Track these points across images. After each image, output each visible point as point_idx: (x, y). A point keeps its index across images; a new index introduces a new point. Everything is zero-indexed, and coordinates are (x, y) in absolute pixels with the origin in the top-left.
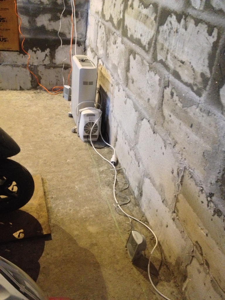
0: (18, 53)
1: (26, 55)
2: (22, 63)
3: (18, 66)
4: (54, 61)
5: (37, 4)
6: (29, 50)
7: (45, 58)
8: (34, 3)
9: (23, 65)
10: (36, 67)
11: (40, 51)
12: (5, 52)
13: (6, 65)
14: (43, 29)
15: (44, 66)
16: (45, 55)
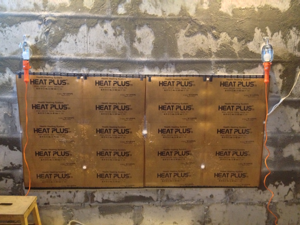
0: (257, 189)
1: (265, 191)
2: (259, 201)
3: (253, 204)
4: (298, 196)
5: (287, 133)
6: (270, 185)
7: (288, 193)
8: (285, 132)
9: (260, 202)
10: (275, 204)
11: (283, 185)
12: (241, 189)
13: (240, 203)
14: (290, 160)
15: (285, 203)
16: (288, 189)
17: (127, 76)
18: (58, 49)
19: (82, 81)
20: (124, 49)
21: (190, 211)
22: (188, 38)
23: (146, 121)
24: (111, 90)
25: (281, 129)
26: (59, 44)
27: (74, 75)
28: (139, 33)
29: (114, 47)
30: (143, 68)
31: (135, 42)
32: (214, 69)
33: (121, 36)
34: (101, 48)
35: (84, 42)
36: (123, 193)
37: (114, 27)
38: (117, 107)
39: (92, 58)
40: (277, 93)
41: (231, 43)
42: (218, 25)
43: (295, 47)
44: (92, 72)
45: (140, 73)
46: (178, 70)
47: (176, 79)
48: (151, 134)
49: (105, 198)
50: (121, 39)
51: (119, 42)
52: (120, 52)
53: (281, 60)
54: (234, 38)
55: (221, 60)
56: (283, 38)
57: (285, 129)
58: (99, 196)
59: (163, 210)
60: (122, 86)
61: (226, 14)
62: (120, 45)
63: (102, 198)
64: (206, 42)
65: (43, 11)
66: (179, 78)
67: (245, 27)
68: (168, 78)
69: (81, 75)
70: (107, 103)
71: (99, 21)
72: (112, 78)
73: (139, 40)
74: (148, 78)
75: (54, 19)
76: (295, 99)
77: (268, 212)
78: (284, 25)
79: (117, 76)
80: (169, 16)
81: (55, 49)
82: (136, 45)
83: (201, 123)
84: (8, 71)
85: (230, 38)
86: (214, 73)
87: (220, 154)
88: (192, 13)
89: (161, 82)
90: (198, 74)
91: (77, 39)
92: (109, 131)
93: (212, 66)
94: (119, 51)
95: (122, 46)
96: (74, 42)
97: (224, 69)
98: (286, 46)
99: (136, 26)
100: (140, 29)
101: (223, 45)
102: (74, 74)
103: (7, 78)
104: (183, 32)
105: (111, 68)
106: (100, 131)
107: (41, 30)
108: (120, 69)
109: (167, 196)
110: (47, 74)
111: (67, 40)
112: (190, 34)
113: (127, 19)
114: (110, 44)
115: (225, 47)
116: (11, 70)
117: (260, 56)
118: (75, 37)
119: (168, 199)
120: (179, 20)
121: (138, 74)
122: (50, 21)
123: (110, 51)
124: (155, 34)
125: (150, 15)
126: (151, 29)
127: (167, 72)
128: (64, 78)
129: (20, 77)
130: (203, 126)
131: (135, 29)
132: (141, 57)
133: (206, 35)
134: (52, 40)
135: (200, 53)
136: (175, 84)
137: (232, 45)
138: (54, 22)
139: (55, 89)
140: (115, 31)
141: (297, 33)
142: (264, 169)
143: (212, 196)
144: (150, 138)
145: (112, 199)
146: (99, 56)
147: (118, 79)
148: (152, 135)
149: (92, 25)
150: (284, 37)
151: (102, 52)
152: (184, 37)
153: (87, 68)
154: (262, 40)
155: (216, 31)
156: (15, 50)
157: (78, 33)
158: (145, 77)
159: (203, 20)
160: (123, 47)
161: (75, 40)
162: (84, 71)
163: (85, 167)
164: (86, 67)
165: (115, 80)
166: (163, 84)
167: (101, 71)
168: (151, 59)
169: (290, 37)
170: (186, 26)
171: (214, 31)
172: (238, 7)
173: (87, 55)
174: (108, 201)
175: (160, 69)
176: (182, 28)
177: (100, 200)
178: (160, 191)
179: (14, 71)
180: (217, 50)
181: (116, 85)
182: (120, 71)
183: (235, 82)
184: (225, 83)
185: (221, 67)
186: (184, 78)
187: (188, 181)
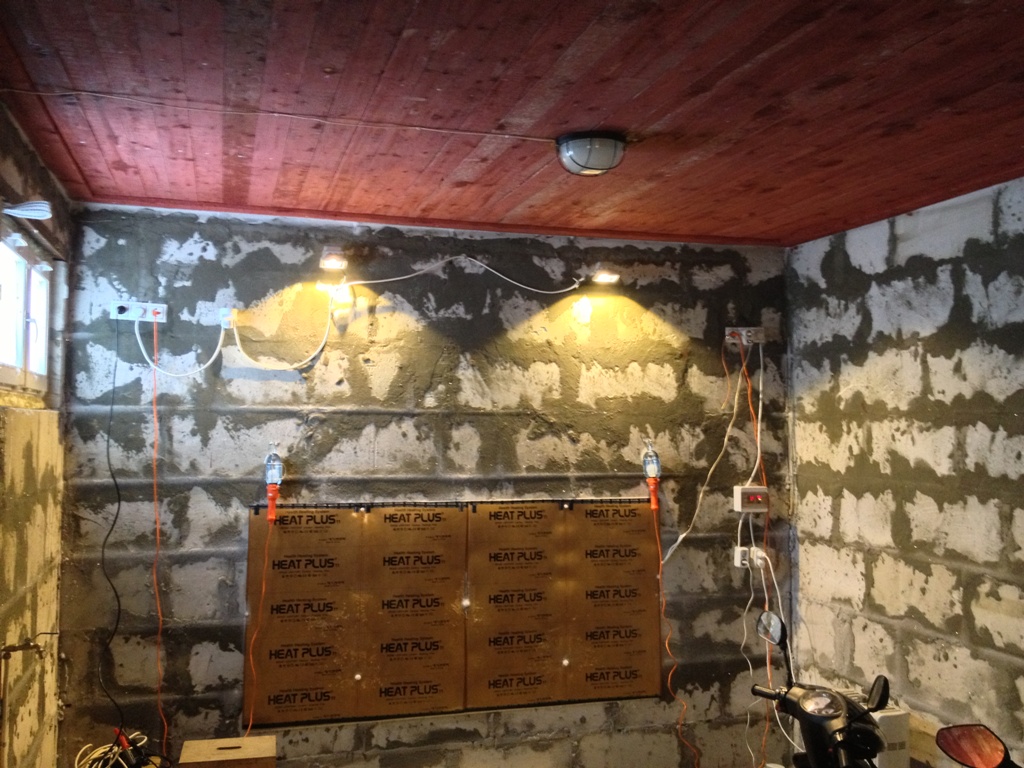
0: (657, 699)
1: (672, 704)
2: (664, 723)
3: (654, 731)
4: (727, 709)
5: (696, 593)
6: (679, 691)
7: (710, 705)
8: (691, 592)
9: (665, 726)
10: (691, 727)
11: (701, 690)
12: (632, 702)
13: (632, 731)
14: (706, 641)
15: (707, 725)
16: (709, 699)
17: (436, 505)
18: (326, 463)
19: (363, 516)
20: (433, 460)
21: (547, 753)
22: (532, 442)
23: (469, 583)
24: (409, 529)
25: (686, 587)
26: (328, 456)
27: (350, 506)
28: (456, 435)
29: (416, 457)
30: (462, 490)
31: (450, 449)
32: (574, 490)
33: (428, 441)
34: (396, 460)
35: (369, 451)
36: (427, 724)
37: (417, 427)
38: (420, 559)
39: (380, 476)
40: (672, 526)
41: (597, 449)
42: (576, 423)
43: (691, 454)
44: (379, 500)
45: (458, 498)
46: (519, 493)
47: (516, 508)
48: (477, 605)
49: (392, 739)
50: (429, 444)
51: (424, 450)
52: (425, 466)
53: (673, 473)
54: (600, 441)
55: (585, 476)
56: (672, 440)
57: (691, 586)
58: (381, 734)
59: (498, 754)
60: (429, 523)
61: (587, 407)
62: (427, 455)
63: (387, 739)
64: (560, 448)
65: (305, 403)
66: (520, 505)
67: (616, 424)
68: (504, 506)
69: (361, 505)
70: (403, 553)
71: (395, 419)
72: (412, 508)
73: (457, 446)
74: (470, 507)
75: (323, 416)
76: (701, 535)
77: (681, 745)
78: (671, 421)
79: (420, 505)
80: (503, 409)
81: (321, 464)
82: (452, 453)
83: (559, 582)
84: (235, 503)
85: (594, 442)
86: (574, 496)
87: (592, 636)
88: (536, 404)
89: (493, 514)
90: (551, 499)
91: (358, 447)
92: (404, 603)
93: (571, 486)
94: (424, 464)
95: (429, 456)
96: (353, 452)
97: (589, 489)
98: (678, 452)
99: (452, 424)
100: (458, 429)
101: (585, 453)
102: (350, 504)
103: (233, 516)
104: (524, 433)
105: (411, 492)
106: (389, 604)
107: (299, 434)
108: (425, 493)
109: (506, 725)
110: (305, 506)
111: (342, 449)
112: (536, 436)
113: (437, 415)
114: (410, 453)
115: (588, 455)
116: (242, 502)
117: (641, 468)
118: (354, 443)
119: (507, 731)
120: (518, 415)
121: (454, 501)
122: (315, 419)
123: (411, 464)
124: (482, 437)
125: (474, 409)
126: (474, 430)
127: (501, 497)
128: (332, 511)
129: (257, 513)
130: (563, 587)
131: (450, 429)
132: (460, 473)
133: (560, 437)
134: (316, 450)
135: (552, 464)
136: (515, 515)
137: (598, 452)
138: (322, 422)
139: (316, 532)
140: (420, 433)
141: (692, 433)
142: (667, 661)
143: (583, 720)
144: (475, 613)
145: (405, 740)
146: (391, 472)
147: (422, 510)
148: (478, 608)
149: (384, 425)
151: (398, 466)
152: (527, 440)
153: (371, 494)
154: (643, 443)
155: (574, 430)
156: (251, 467)
157: (360, 437)
158: (467, 506)
159: (554, 416)
160: (431, 457)
161: (355, 448)
162: (366, 499)
163: (358, 677)
164: (370, 492)
165: (417, 512)
166: (496, 516)
167: (395, 497)
168: (475, 475)
169: (683, 439)
170: (529, 424)
171: (571, 432)
172: (603, 395)
173: (373, 472)
174: (397, 744)
175: (491, 491)
176: (522, 427)
177: (383, 743)
178: (492, 715)
179: (246, 504)
180: (578, 460)
181: (419, 520)
182: (425, 496)
183: (607, 511)
184: (593, 512)
185: (585, 487)
186: (529, 505)
187: (542, 691)
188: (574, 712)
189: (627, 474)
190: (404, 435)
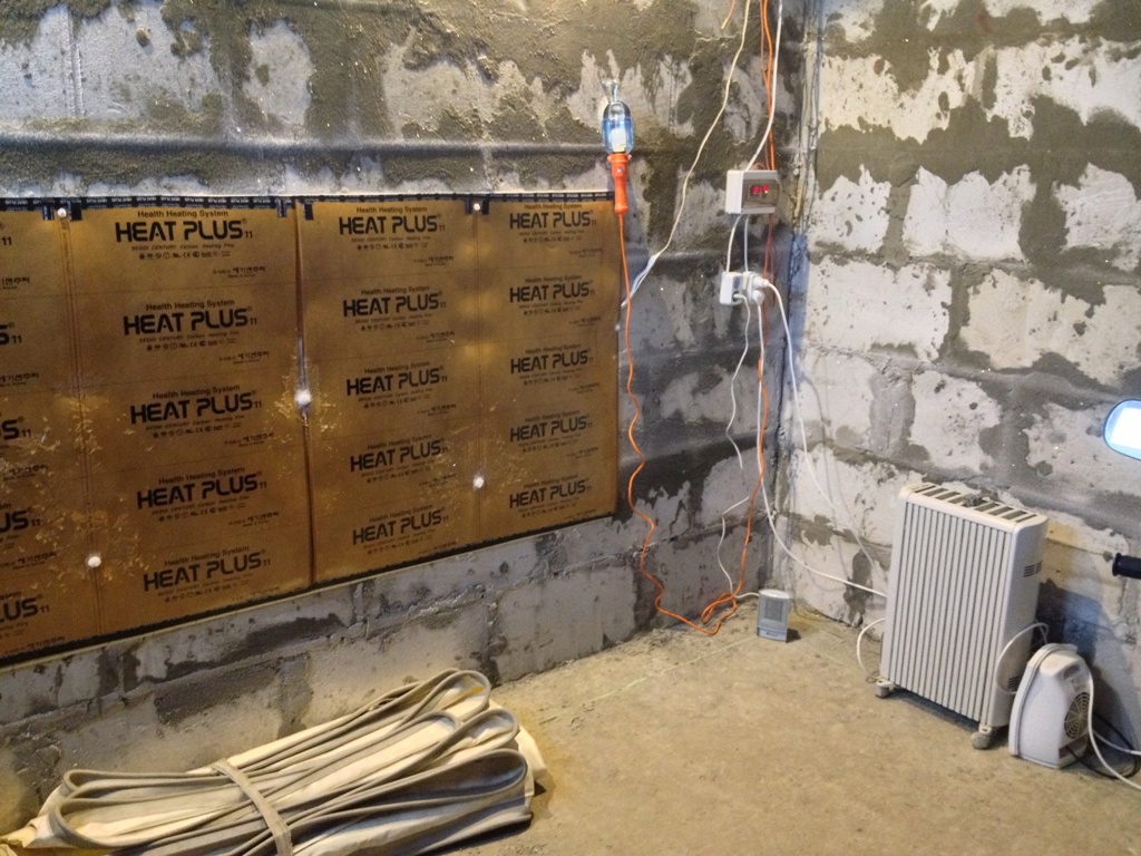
0: (610, 518)
1: (628, 523)
2: (617, 551)
3: (604, 566)
4: (698, 517)
5: (667, 349)
6: (641, 501)
7: (677, 514)
8: (662, 348)
9: (619, 556)
10: (652, 552)
11: (666, 495)
12: (575, 529)
13: (574, 571)
14: (677, 423)
15: (672, 543)
16: (677, 505)
17: (229, 203)
19: (65, 227)
20: (212, 104)
21: (450, 631)
22: (413, 74)
23: (306, 360)
24: (176, 255)
25: (655, 343)
27: (30, 204)
28: (260, 48)
29: (174, 95)
30: (280, 172)
31: (248, 79)
32: (490, 175)
33: (198, 57)
34: (128, 100)
35: (62, 74)
36: (241, 625)
37: (171, 22)
38: (205, 317)
39: (95, 135)
40: (640, 241)
41: (528, 95)
42: (492, 38)
43: (672, 112)
44: (98, 192)
45: (273, 189)
46: (390, 180)
47: (390, 210)
48: (324, 400)
49: (176, 660)
50: (200, 65)
51: (192, 80)
52: (198, 115)
53: (645, 147)
54: (533, 79)
55: (507, 148)
56: (645, 84)
57: (660, 340)
58: (152, 657)
60: (216, 241)
61: (513, 7)
62: (199, 90)
63: (166, 663)
64: (463, 91)
66: (397, 204)
67: (559, 46)
68: (365, 205)
69: (57, 203)
70: (167, 306)
72: (177, 209)
73: (264, 74)
74: (300, 207)
76: (679, 254)
77: (638, 580)
78: (646, 47)
79: (193, 202)
82: (253, 89)
83: (467, 347)
85: (523, 80)
86: (490, 186)
87: (519, 434)
89: (345, 222)
90: (451, 193)
91: (32, 64)
92: (179, 409)
93: (485, 167)
94: (193, 111)
95: (205, 94)
96: (20, 75)
97: (514, 174)
98: (653, 107)
99: (249, 22)
100: (263, 34)
101: (509, 102)
102: (30, 200)
104: (397, 54)
105: (170, 175)
106: (147, 413)
108: (202, 177)
109: (383, 598)
112: (420, 62)
114: (160, 84)
115: (513, 106)
117: (599, 136)
118: (22, 54)
119: (386, 607)
120: (385, 12)
121: (266, 194)
123: (163, 111)
124: (315, 56)
126: (298, 38)
127: (358, 188)
130: (477, 355)
131: (247, 31)
132: (274, 135)
133: (463, 67)
135: (450, 123)
136: (389, 223)
137: (530, 101)
140: (178, 39)
141: (675, 72)
142: (626, 460)
143: (504, 568)
144: (321, 415)
145: (201, 657)
146: (121, 128)
147: (198, 213)
148: (327, 405)
149: (92, 11)
150: (647, 83)
151: (134, 114)
152: (403, 69)
153: (79, 178)
154: (601, 87)
155: (487, 54)
157: (35, 38)
158: (293, 206)
159: (451, 20)
160: (208, 96)
161: (26, 66)
162: (66, 187)
163: (94, 561)
164: (75, 174)
165: (189, 219)
166: (351, 225)
167: (134, 185)
168: (304, 141)
169: (661, 84)
170: (406, 35)
171: (483, 57)
173: (76, 127)
174: (189, 667)
175: (338, 175)
176: (393, 41)
177: (158, 670)
178: (360, 587)
180: (495, 116)
181: (195, 236)
182: (202, 183)
183: (545, 215)
184: (523, 219)
185: (507, 170)
186: (413, 204)
187: (440, 535)
188: (491, 558)
189: (575, 146)
190: (143, 41)
